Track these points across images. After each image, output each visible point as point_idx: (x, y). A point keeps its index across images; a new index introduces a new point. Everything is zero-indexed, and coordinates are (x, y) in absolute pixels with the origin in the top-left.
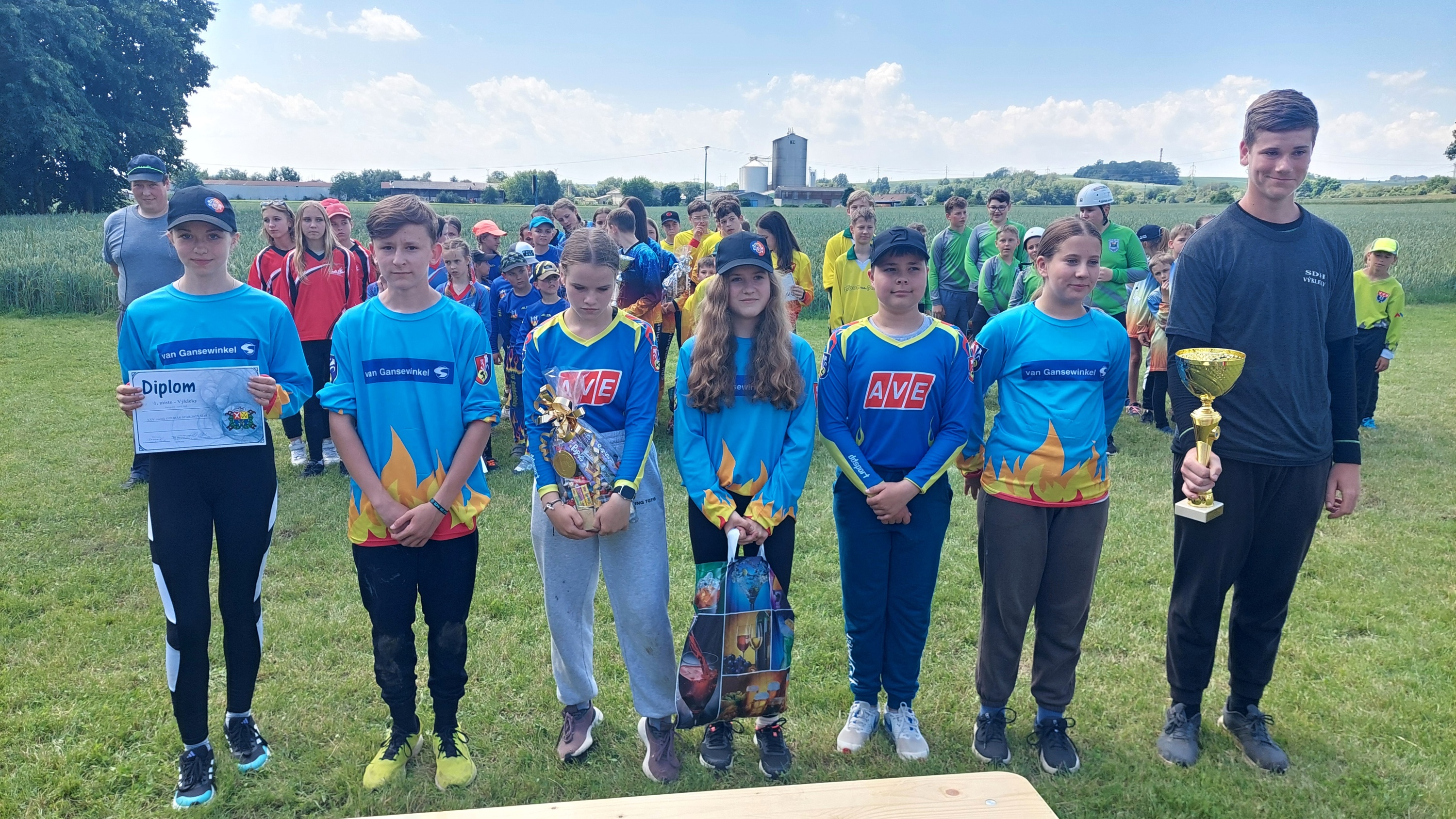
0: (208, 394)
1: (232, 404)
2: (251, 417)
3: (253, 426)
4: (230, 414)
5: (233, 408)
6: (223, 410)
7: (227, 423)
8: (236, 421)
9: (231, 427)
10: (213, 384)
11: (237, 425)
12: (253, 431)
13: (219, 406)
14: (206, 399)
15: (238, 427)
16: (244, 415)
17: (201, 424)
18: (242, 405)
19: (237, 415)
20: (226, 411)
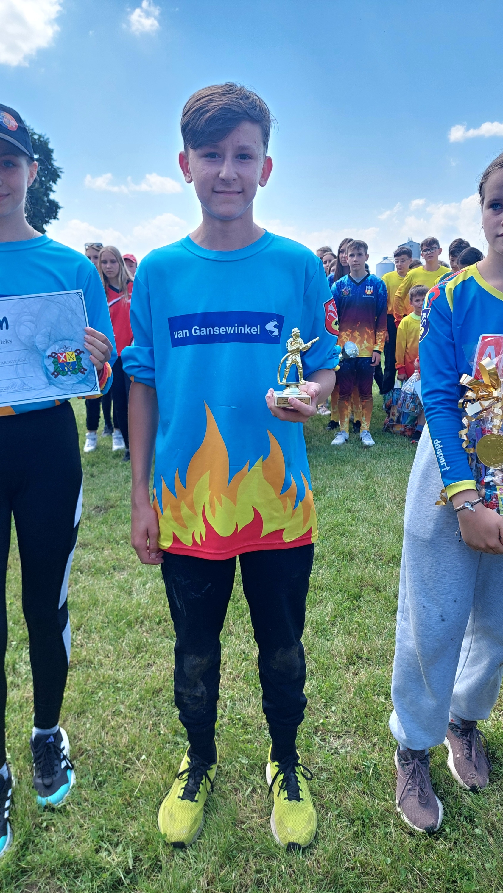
0: (25, 331)
1: (56, 342)
2: (79, 359)
3: (82, 370)
4: (54, 356)
5: (57, 347)
6: (45, 351)
7: (52, 369)
8: (64, 364)
9: (56, 373)
10: (28, 317)
11: (63, 370)
12: (83, 376)
13: (40, 347)
14: (23, 338)
15: (65, 373)
16: (71, 357)
17: (20, 371)
18: (67, 343)
19: (62, 358)
20: (48, 353)
